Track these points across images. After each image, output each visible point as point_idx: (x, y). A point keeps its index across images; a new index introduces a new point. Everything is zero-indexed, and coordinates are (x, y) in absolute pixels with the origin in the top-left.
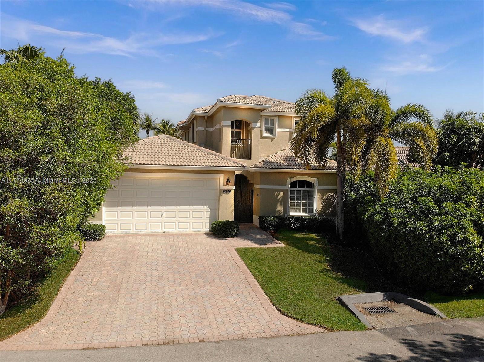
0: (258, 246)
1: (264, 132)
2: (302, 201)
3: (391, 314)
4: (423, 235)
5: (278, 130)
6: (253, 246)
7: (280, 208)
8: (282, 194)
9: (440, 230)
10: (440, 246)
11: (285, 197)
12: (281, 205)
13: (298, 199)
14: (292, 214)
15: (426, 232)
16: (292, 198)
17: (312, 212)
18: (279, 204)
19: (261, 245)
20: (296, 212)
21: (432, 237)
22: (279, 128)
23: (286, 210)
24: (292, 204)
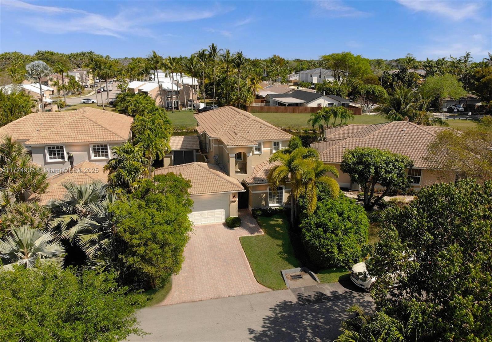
0: (250, 235)
1: (255, 151)
2: (276, 198)
3: (300, 279)
4: (316, 247)
5: (263, 149)
6: (248, 235)
7: (264, 203)
8: (265, 195)
9: (323, 246)
10: (322, 253)
11: (266, 197)
12: (264, 201)
13: (274, 196)
14: (270, 205)
15: (318, 246)
16: (270, 197)
17: (282, 203)
18: (263, 201)
19: (251, 234)
20: (273, 203)
21: (320, 248)
22: (264, 148)
23: (267, 204)
24: (270, 200)
